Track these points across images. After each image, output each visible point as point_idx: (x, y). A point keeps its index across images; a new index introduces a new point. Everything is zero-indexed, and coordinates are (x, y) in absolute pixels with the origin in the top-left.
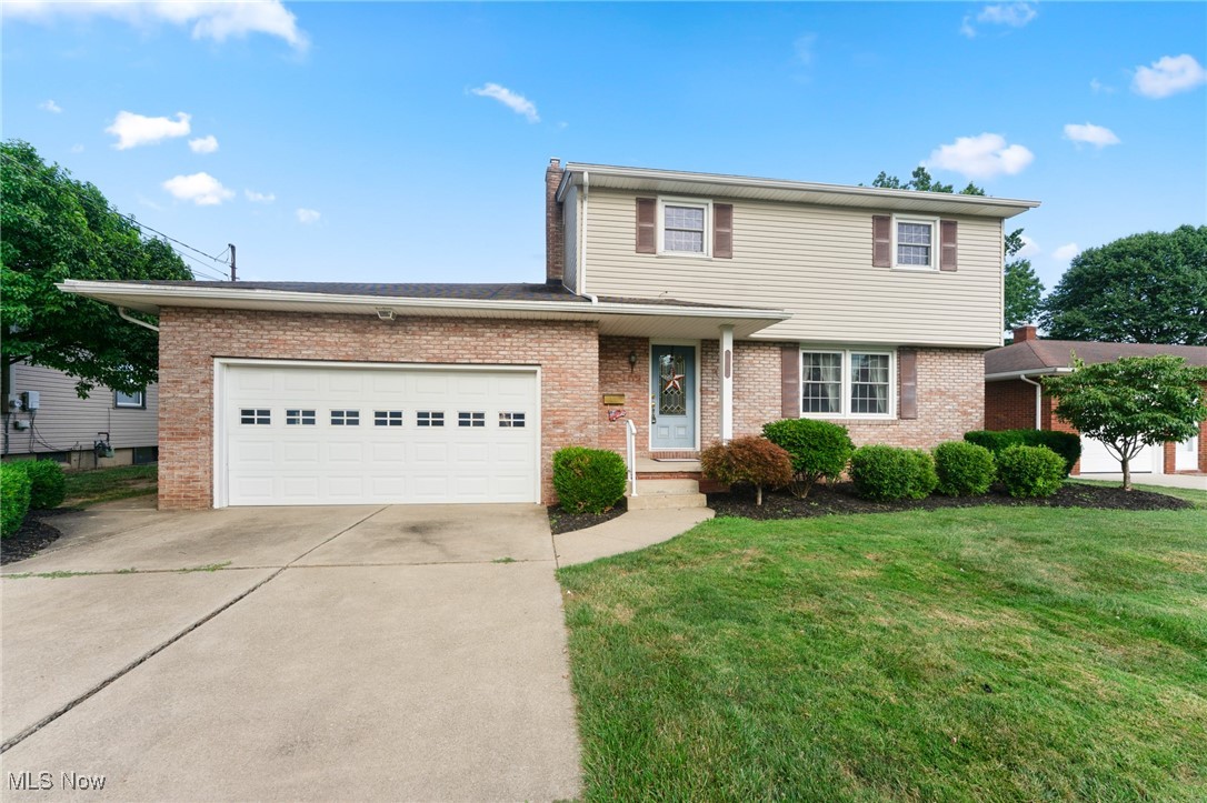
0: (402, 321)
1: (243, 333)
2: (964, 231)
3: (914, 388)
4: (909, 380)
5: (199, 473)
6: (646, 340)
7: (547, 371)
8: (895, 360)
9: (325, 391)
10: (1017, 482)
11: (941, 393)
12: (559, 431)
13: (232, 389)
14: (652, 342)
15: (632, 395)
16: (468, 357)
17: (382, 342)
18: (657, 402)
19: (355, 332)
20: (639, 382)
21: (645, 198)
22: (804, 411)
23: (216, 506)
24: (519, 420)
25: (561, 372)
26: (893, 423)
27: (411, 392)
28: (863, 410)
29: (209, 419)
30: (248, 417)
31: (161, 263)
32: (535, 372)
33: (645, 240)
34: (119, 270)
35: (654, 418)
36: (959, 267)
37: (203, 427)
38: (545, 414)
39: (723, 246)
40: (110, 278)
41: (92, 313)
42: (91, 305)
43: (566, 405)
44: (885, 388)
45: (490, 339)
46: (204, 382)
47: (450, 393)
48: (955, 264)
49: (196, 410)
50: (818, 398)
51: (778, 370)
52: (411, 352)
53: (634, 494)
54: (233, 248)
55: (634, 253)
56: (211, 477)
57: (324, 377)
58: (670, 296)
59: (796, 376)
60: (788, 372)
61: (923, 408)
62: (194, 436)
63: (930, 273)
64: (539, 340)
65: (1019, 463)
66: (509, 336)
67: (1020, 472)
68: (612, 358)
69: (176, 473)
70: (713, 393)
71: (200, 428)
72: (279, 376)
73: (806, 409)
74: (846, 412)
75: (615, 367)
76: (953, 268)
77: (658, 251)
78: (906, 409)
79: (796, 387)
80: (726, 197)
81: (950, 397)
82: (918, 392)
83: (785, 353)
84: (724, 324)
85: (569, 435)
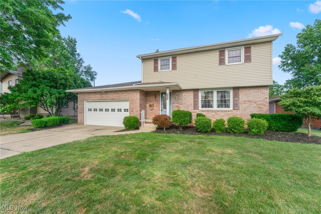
1: (87, 96)
2: (254, 49)
3: (238, 100)
4: (237, 98)
5: (82, 119)
6: (159, 92)
7: (130, 100)
8: (232, 92)
11: (249, 101)
13: (87, 105)
14: (161, 92)
15: (156, 104)
16: (117, 98)
17: (104, 96)
18: (163, 106)
19: (101, 95)
20: (157, 101)
21: (156, 59)
23: (84, 124)
24: (127, 110)
25: (132, 100)
26: (230, 111)
27: (110, 105)
28: (222, 107)
29: (83, 110)
30: (90, 110)
32: (128, 101)
33: (156, 69)
35: (162, 110)
36: (252, 61)
38: (130, 109)
39: (174, 67)
40: (75, 88)
43: (133, 107)
45: (120, 94)
46: (83, 104)
47: (116, 105)
50: (207, 104)
51: (192, 97)
52: (108, 98)
53: (142, 126)
55: (153, 72)
56: (84, 120)
58: (162, 81)
59: (198, 98)
60: (196, 97)
61: (241, 106)
63: (241, 64)
64: (129, 94)
66: (124, 94)
68: (151, 96)
70: (175, 103)
71: (82, 112)
72: (93, 103)
73: (202, 107)
74: (215, 108)
75: (152, 98)
76: (249, 61)
77: (159, 71)
78: (236, 107)
79: (198, 101)
80: (175, 55)
81: (253, 102)
82: (240, 101)
83: (195, 92)
84: (168, 87)
85: (134, 114)
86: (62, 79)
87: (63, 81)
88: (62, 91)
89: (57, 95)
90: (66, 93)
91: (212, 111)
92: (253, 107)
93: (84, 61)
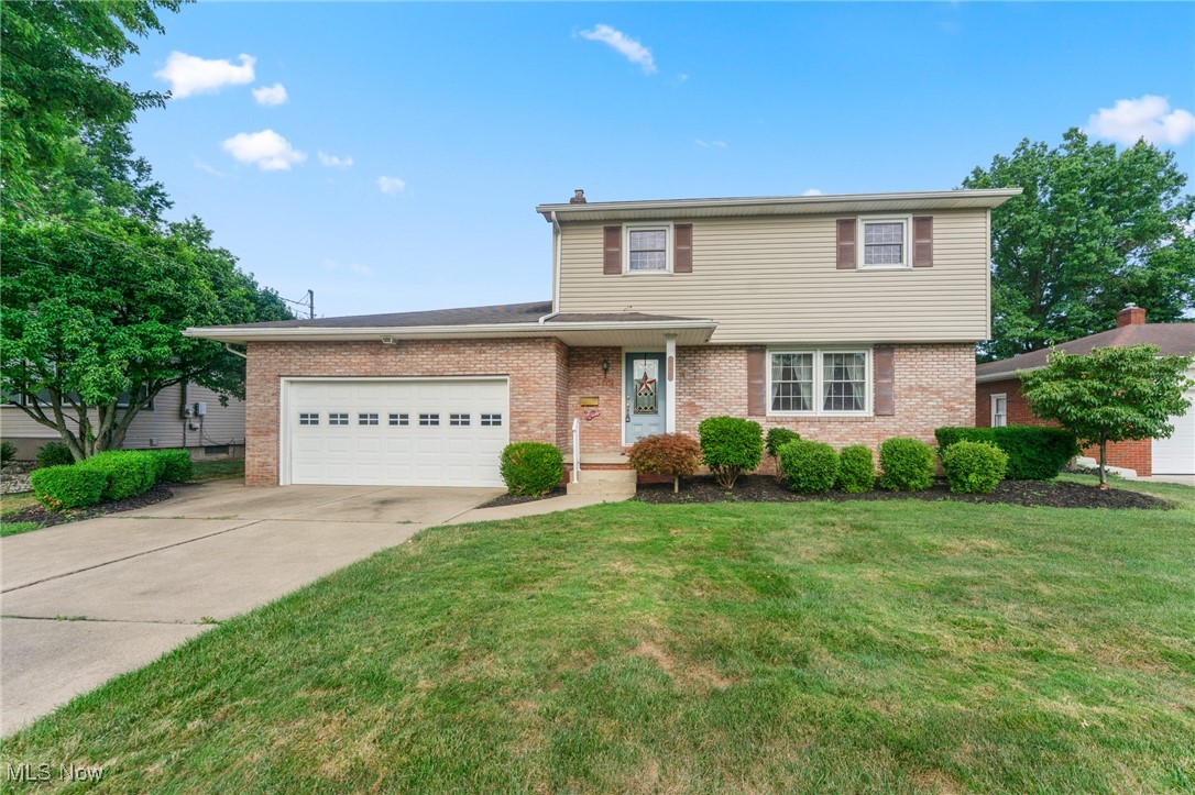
0: (402, 344)
1: (298, 358)
2: (940, 226)
3: (891, 385)
4: (886, 377)
5: (270, 460)
6: (618, 349)
7: (515, 379)
8: (872, 357)
9: (354, 399)
11: (923, 389)
12: (524, 428)
13: (294, 399)
14: (625, 351)
15: (606, 398)
16: (452, 369)
17: (391, 361)
18: (631, 403)
19: (372, 354)
20: (612, 385)
21: (612, 226)
22: (774, 408)
23: (281, 484)
24: (496, 420)
25: (524, 380)
26: (867, 419)
27: (414, 399)
28: (838, 407)
29: (277, 421)
30: (309, 419)
31: (267, 308)
32: (506, 381)
33: (612, 264)
34: (230, 316)
35: (628, 417)
36: (934, 262)
37: (273, 427)
38: (513, 414)
39: (683, 262)
40: (224, 323)
41: (211, 348)
42: (209, 343)
43: (529, 407)
44: (862, 384)
45: (469, 355)
46: (274, 395)
47: (445, 399)
48: (930, 259)
49: (270, 415)
50: (791, 396)
51: (744, 372)
52: (411, 368)
54: (311, 292)
55: (602, 275)
56: (278, 462)
57: (354, 389)
58: (634, 309)
59: (763, 377)
60: (755, 373)
61: (901, 405)
62: (267, 433)
63: (903, 270)
64: (507, 354)
66: (484, 352)
68: (587, 366)
69: (256, 459)
70: (680, 394)
71: (271, 427)
72: (324, 389)
73: (776, 406)
74: (818, 409)
75: (593, 373)
76: (927, 264)
77: (624, 271)
78: (883, 406)
79: (763, 386)
80: (686, 218)
81: (933, 393)
82: (896, 388)
83: (752, 355)
84: (670, 334)
85: (532, 432)
86: (165, 275)
87: (169, 287)
88: (160, 332)
89: (137, 350)
90: (178, 343)
91: (811, 421)
92: (933, 407)
93: (168, 199)
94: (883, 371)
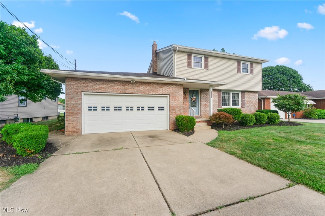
0: (137, 83)
2: (255, 66)
3: (245, 100)
4: (244, 99)
5: (78, 125)
6: (188, 89)
7: (171, 96)
8: (241, 94)
9: (112, 101)
10: (271, 121)
12: (174, 111)
13: (87, 101)
14: (189, 89)
15: (185, 102)
16: (152, 92)
17: (130, 88)
18: (190, 104)
19: (123, 85)
20: (187, 99)
21: (189, 54)
23: (82, 134)
24: (163, 109)
25: (174, 96)
27: (135, 102)
28: (234, 105)
29: (81, 109)
32: (168, 96)
33: (189, 64)
35: (189, 108)
37: (79, 112)
38: (171, 107)
39: (207, 66)
43: (176, 105)
44: (238, 101)
45: (157, 88)
46: (79, 99)
47: (146, 102)
48: (253, 73)
49: (77, 107)
50: (225, 103)
51: (217, 96)
52: (137, 91)
54: (76, 60)
55: (187, 67)
56: (81, 125)
57: (112, 98)
58: (195, 78)
60: (219, 97)
61: (246, 105)
62: (77, 114)
63: (248, 75)
64: (169, 88)
65: (272, 117)
66: (162, 87)
67: (272, 119)
69: (71, 125)
70: (203, 102)
71: (76, 111)
72: (99, 97)
73: (222, 106)
74: (231, 106)
77: (192, 67)
78: (243, 105)
79: (221, 100)
80: (207, 55)
81: (251, 102)
83: (219, 92)
84: (211, 86)
85: (176, 112)
92: (252, 106)
94: (243, 97)
